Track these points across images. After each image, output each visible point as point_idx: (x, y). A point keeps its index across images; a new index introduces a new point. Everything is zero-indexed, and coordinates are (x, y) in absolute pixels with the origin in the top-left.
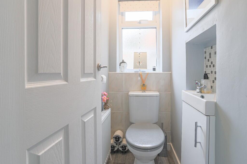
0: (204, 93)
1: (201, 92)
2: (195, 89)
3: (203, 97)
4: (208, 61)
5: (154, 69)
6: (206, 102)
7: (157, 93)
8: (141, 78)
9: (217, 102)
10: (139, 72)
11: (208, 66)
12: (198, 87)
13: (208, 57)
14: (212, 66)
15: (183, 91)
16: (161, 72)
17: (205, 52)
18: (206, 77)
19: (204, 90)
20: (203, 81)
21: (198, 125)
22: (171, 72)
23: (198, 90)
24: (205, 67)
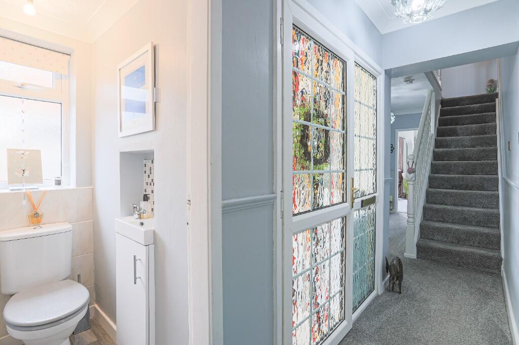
0: (144, 218)
1: (140, 218)
2: (132, 215)
3: (142, 224)
4: (149, 177)
5: (58, 183)
6: (145, 232)
7: (68, 226)
8: (30, 200)
9: (156, 230)
10: (24, 191)
11: (149, 184)
12: (136, 212)
13: (148, 173)
14: (152, 184)
15: (117, 219)
16: (73, 186)
17: (145, 164)
18: (146, 198)
19: (143, 216)
20: (143, 204)
21: (137, 258)
22: (92, 187)
23: (136, 216)
24: (145, 185)
